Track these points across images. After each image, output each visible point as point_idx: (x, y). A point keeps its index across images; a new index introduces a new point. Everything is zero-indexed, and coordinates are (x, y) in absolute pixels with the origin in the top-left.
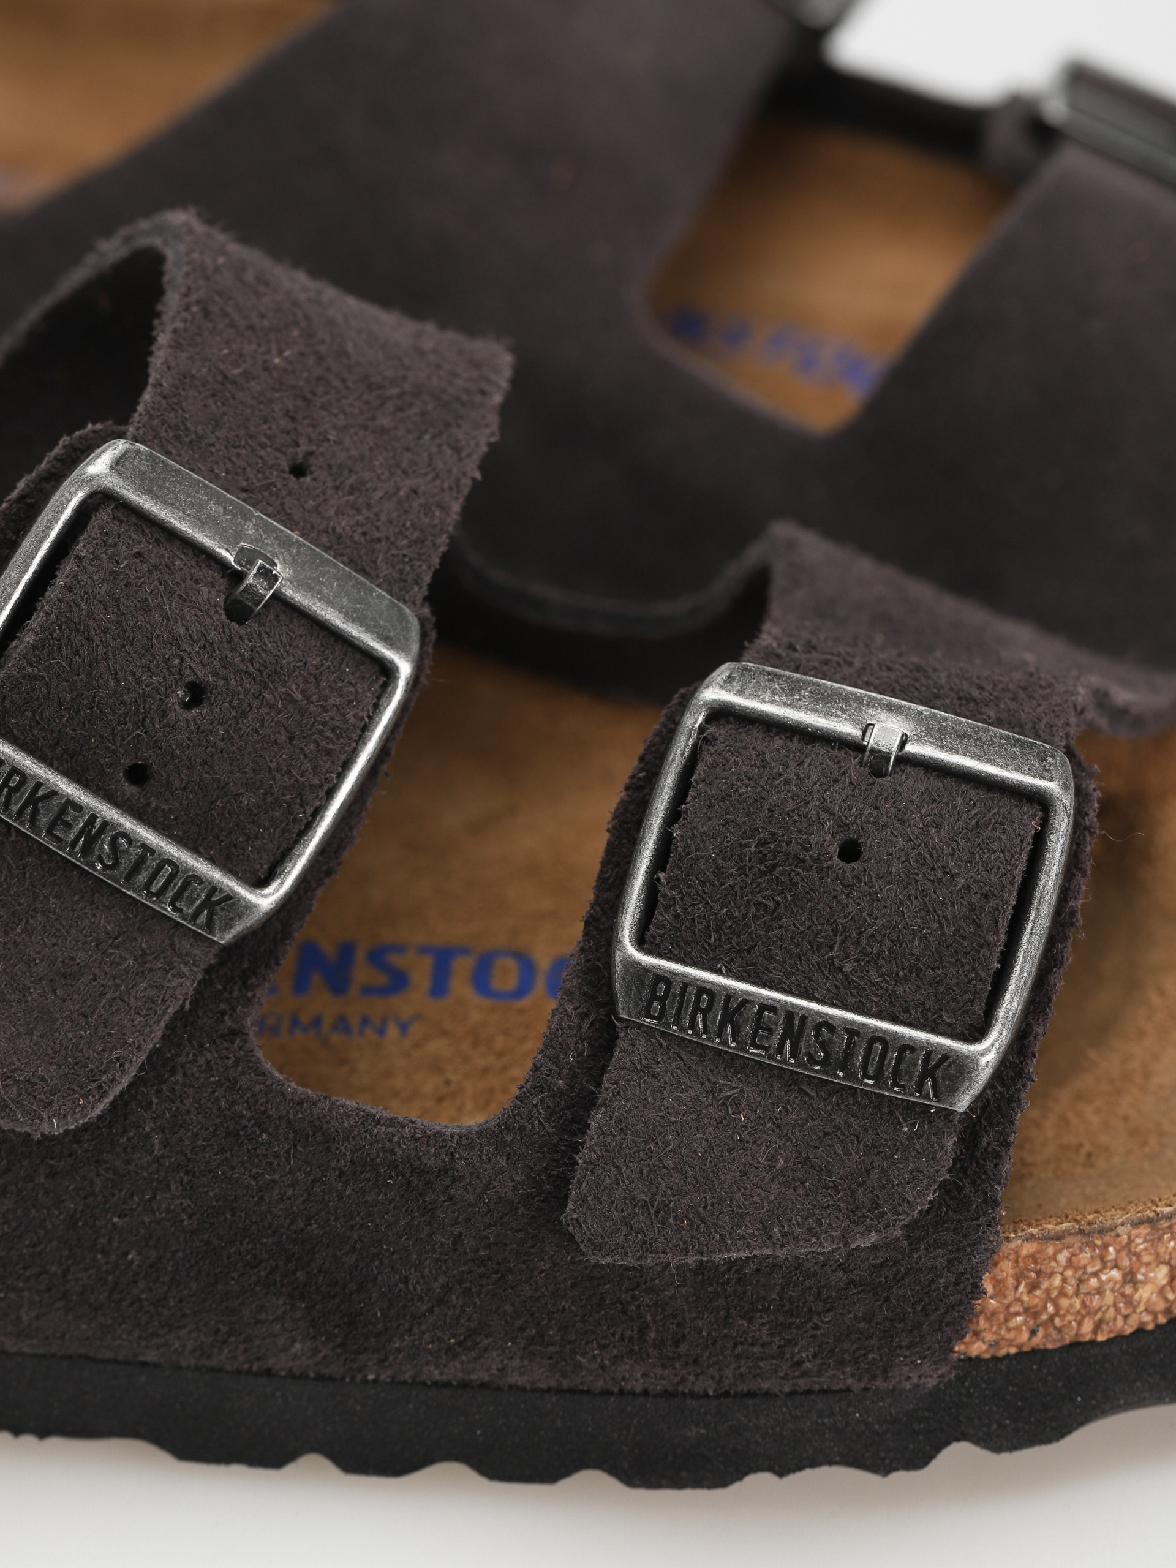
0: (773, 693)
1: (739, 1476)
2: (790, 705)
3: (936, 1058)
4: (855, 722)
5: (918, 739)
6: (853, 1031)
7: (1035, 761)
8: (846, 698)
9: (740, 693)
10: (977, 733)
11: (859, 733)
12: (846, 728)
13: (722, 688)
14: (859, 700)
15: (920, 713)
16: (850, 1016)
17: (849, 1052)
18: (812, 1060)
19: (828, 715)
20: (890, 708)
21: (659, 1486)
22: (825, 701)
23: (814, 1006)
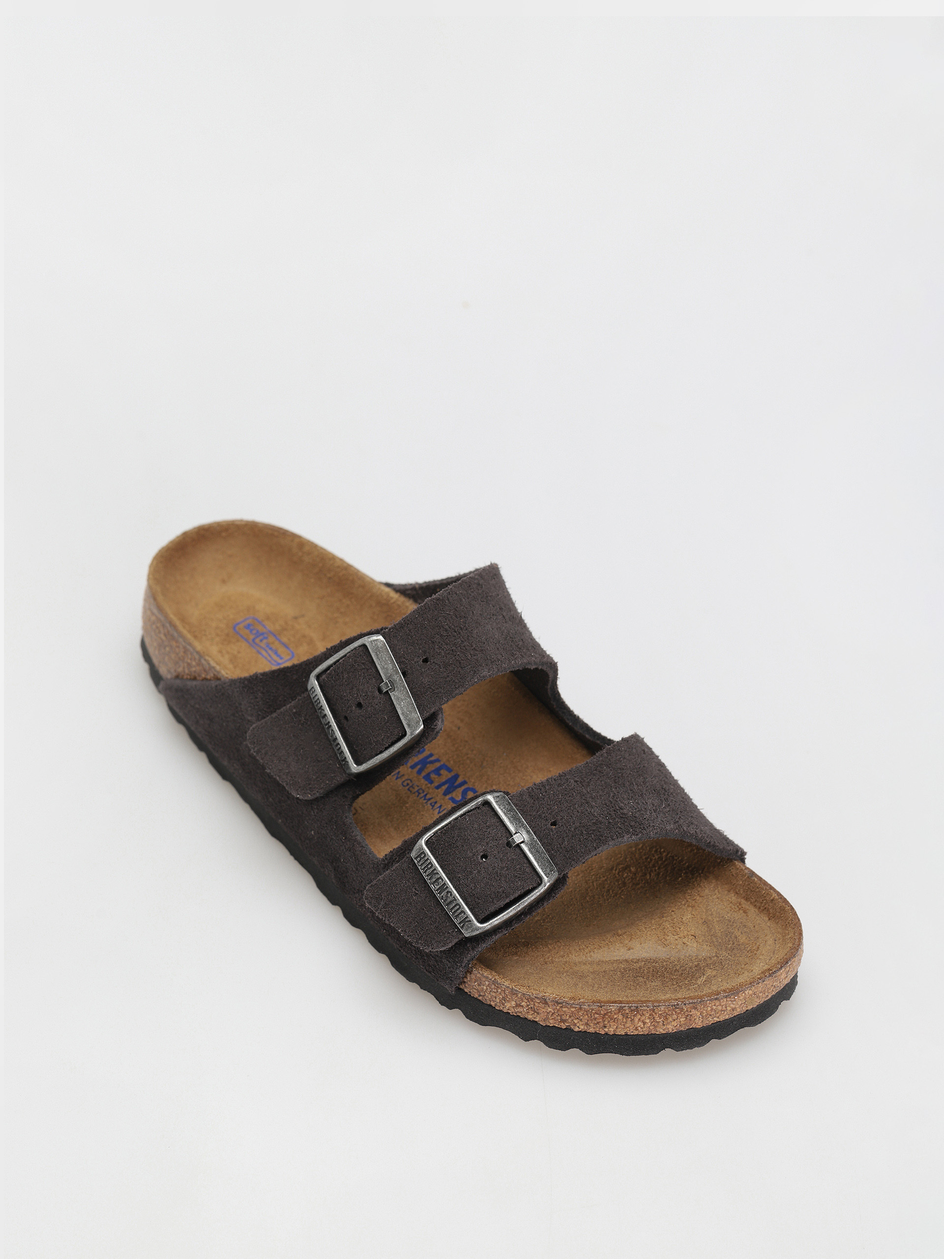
0: (504, 808)
1: (413, 982)
2: (505, 814)
3: (468, 919)
4: (516, 829)
5: (526, 844)
6: (455, 899)
7: (548, 870)
8: (520, 821)
9: (496, 802)
10: (542, 853)
11: (515, 832)
12: (512, 829)
13: (494, 797)
14: (523, 824)
15: (534, 838)
16: (457, 895)
17: (451, 902)
18: (442, 899)
19: (511, 822)
20: (528, 832)
21: (397, 971)
22: (514, 819)
23: (452, 887)
